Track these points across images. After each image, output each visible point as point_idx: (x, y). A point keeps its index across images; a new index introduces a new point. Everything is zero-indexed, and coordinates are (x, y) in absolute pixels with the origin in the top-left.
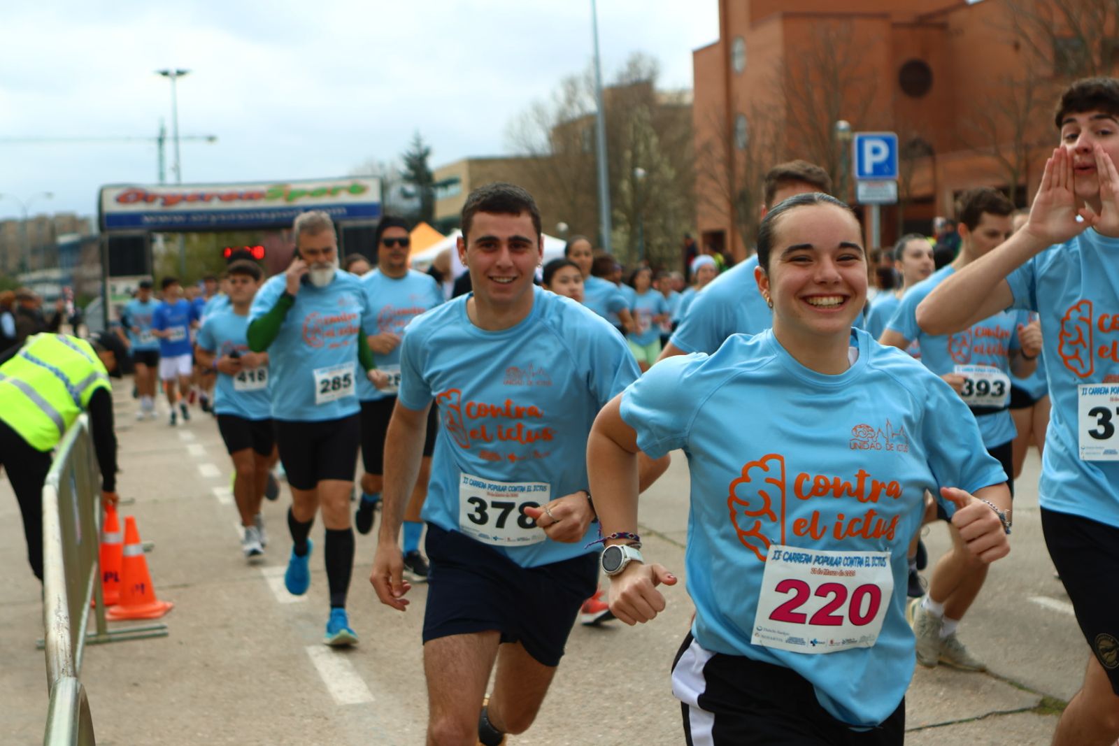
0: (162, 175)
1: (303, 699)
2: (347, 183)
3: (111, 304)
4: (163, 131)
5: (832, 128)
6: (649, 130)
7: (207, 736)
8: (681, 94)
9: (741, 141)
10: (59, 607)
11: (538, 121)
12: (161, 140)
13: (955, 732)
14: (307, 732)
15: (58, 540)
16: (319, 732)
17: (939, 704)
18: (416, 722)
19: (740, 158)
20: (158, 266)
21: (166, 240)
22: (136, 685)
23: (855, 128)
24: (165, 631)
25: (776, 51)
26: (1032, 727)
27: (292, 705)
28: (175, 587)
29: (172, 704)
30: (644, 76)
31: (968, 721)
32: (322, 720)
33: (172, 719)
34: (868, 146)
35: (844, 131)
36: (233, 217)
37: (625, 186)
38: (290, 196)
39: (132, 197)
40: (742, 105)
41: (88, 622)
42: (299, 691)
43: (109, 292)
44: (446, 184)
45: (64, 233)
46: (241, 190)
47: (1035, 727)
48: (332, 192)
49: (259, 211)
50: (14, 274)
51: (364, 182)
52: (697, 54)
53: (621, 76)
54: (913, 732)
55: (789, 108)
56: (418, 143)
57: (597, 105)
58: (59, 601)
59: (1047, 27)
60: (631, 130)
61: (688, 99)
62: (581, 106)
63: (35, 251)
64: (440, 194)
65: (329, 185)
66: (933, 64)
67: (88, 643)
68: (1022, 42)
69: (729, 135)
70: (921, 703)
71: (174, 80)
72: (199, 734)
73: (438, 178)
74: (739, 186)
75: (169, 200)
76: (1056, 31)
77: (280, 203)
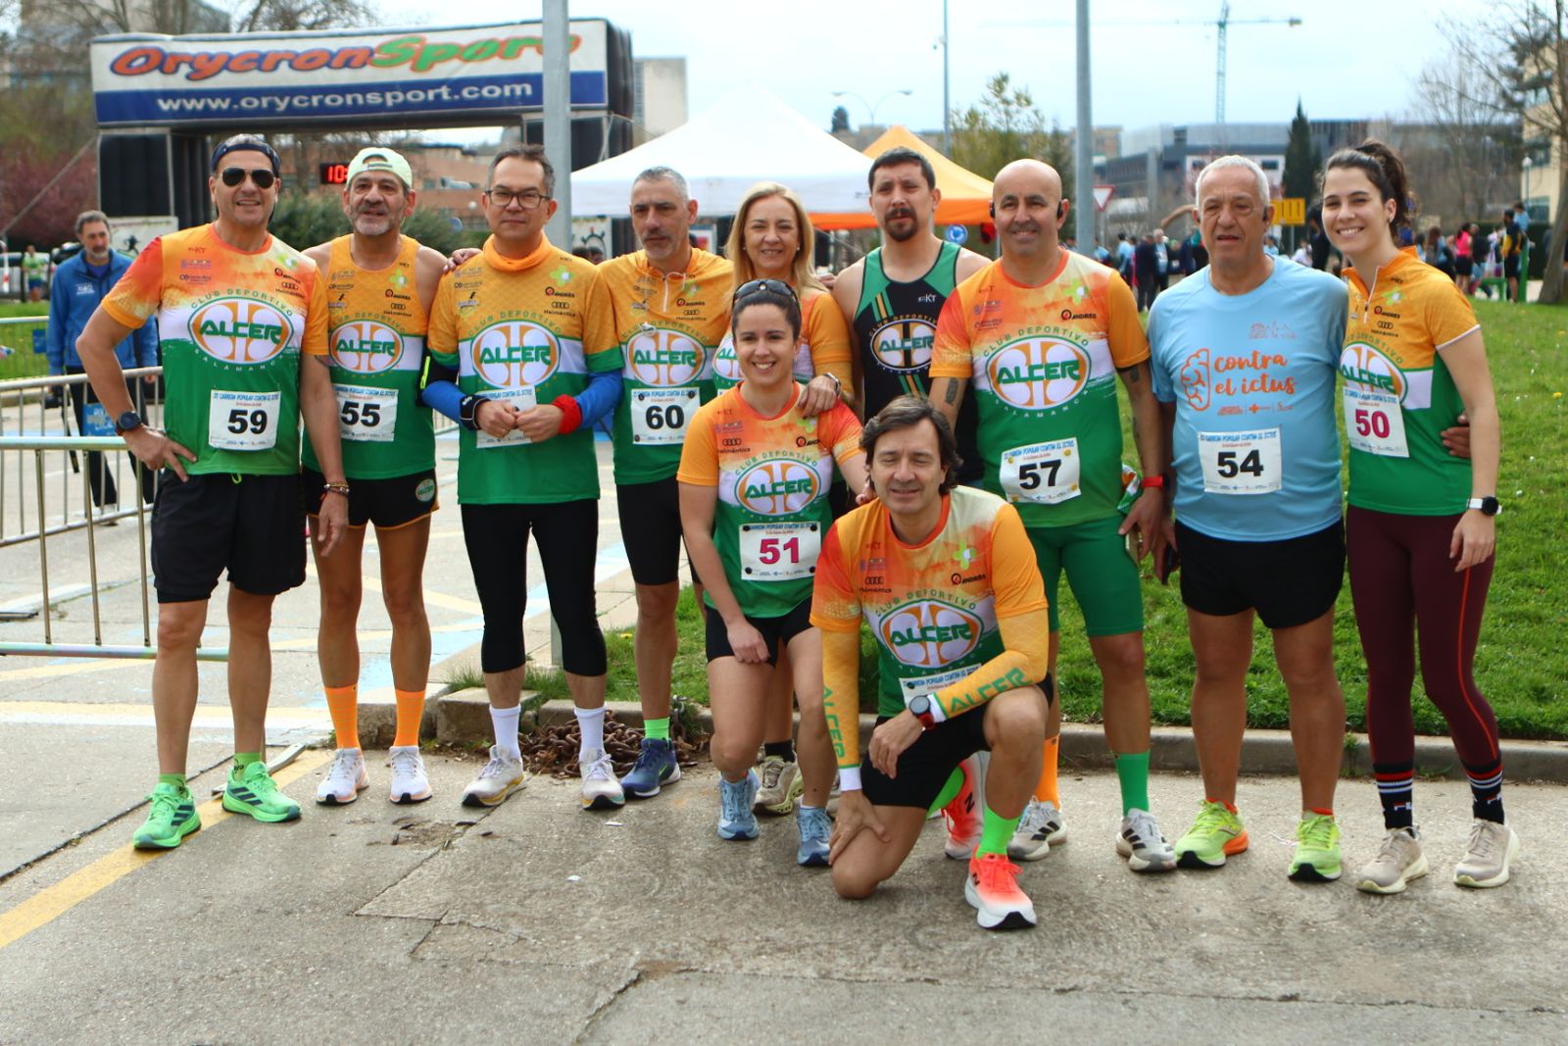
36: (315, 100)
38: (421, 58)
39: (141, 61)
49: (364, 89)
65: (502, 34)
75: (202, 68)
77: (403, 73)
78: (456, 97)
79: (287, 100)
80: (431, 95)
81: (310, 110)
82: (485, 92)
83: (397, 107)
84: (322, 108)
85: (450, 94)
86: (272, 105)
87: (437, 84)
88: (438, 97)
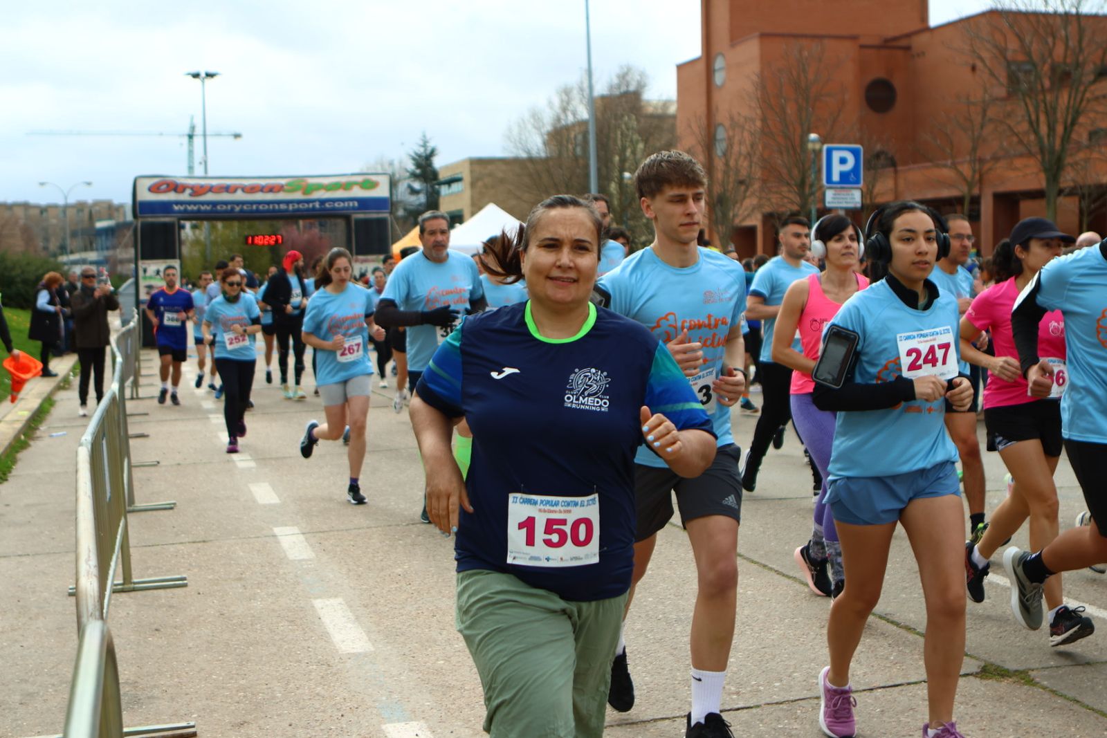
0: (191, 168)
1: (309, 647)
2: (359, 179)
3: (142, 283)
4: (193, 128)
5: (804, 140)
6: (636, 137)
7: (221, 678)
8: (666, 104)
9: (720, 149)
10: (89, 557)
11: (535, 127)
12: (191, 137)
13: (903, 693)
14: (312, 678)
15: (89, 496)
16: (322, 677)
17: (889, 667)
18: (411, 670)
19: (719, 164)
20: (185, 250)
21: (194, 227)
22: (157, 630)
23: (824, 140)
24: (185, 582)
25: (754, 67)
26: (974, 691)
27: (299, 652)
28: (194, 542)
29: (189, 648)
30: (632, 88)
31: (916, 683)
32: (325, 667)
33: (189, 662)
34: (836, 156)
35: (813, 141)
36: (254, 207)
37: (613, 187)
38: (307, 189)
39: (164, 187)
40: (721, 116)
41: (115, 571)
42: (305, 640)
43: (141, 273)
44: (449, 182)
45: (100, 219)
46: (263, 182)
47: (976, 691)
48: (346, 186)
49: (279, 202)
50: (55, 256)
51: (374, 178)
52: (681, 68)
53: (611, 87)
54: (865, 692)
55: (764, 120)
56: (424, 146)
57: (588, 113)
58: (90, 551)
59: (1002, 51)
60: (619, 136)
61: (673, 109)
62: (574, 114)
63: (74, 234)
64: (444, 190)
65: (343, 180)
66: (897, 83)
67: (115, 592)
68: (979, 64)
69: (709, 143)
70: (873, 666)
71: (203, 82)
72: (214, 677)
73: (443, 176)
74: (717, 190)
75: (197, 191)
76: (1009, 55)
77: (298, 196)
78: (323, 206)
79: (240, 206)
80: (311, 205)
81: (252, 211)
82: (336, 205)
83: (294, 211)
84: (258, 211)
85: (320, 205)
86: (232, 210)
87: (313, 201)
88: (314, 206)
